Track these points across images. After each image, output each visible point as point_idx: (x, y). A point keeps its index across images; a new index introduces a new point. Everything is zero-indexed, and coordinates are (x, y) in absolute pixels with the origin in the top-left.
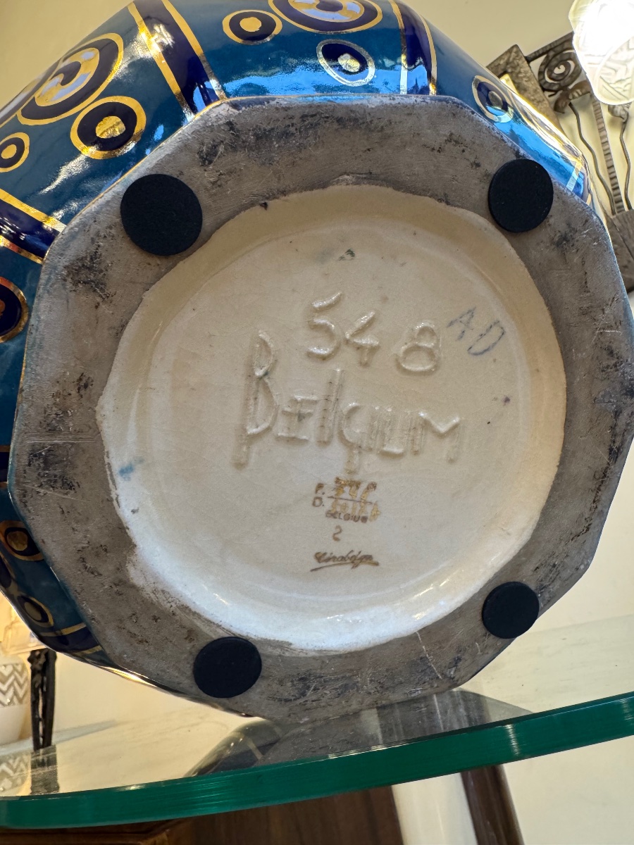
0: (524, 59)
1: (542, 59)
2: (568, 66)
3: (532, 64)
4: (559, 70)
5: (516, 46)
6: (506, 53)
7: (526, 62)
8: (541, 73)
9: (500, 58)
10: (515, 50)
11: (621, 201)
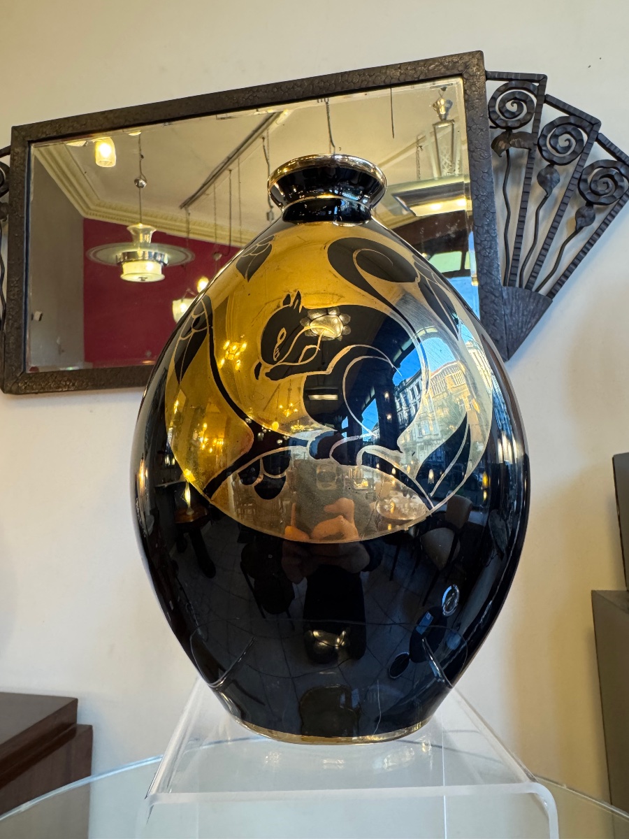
0: (484, 73)
1: (499, 84)
2: (520, 107)
3: (488, 82)
4: (511, 107)
5: (481, 53)
6: (470, 54)
7: (484, 77)
8: (494, 98)
9: (460, 56)
10: (478, 55)
11: (516, 275)
